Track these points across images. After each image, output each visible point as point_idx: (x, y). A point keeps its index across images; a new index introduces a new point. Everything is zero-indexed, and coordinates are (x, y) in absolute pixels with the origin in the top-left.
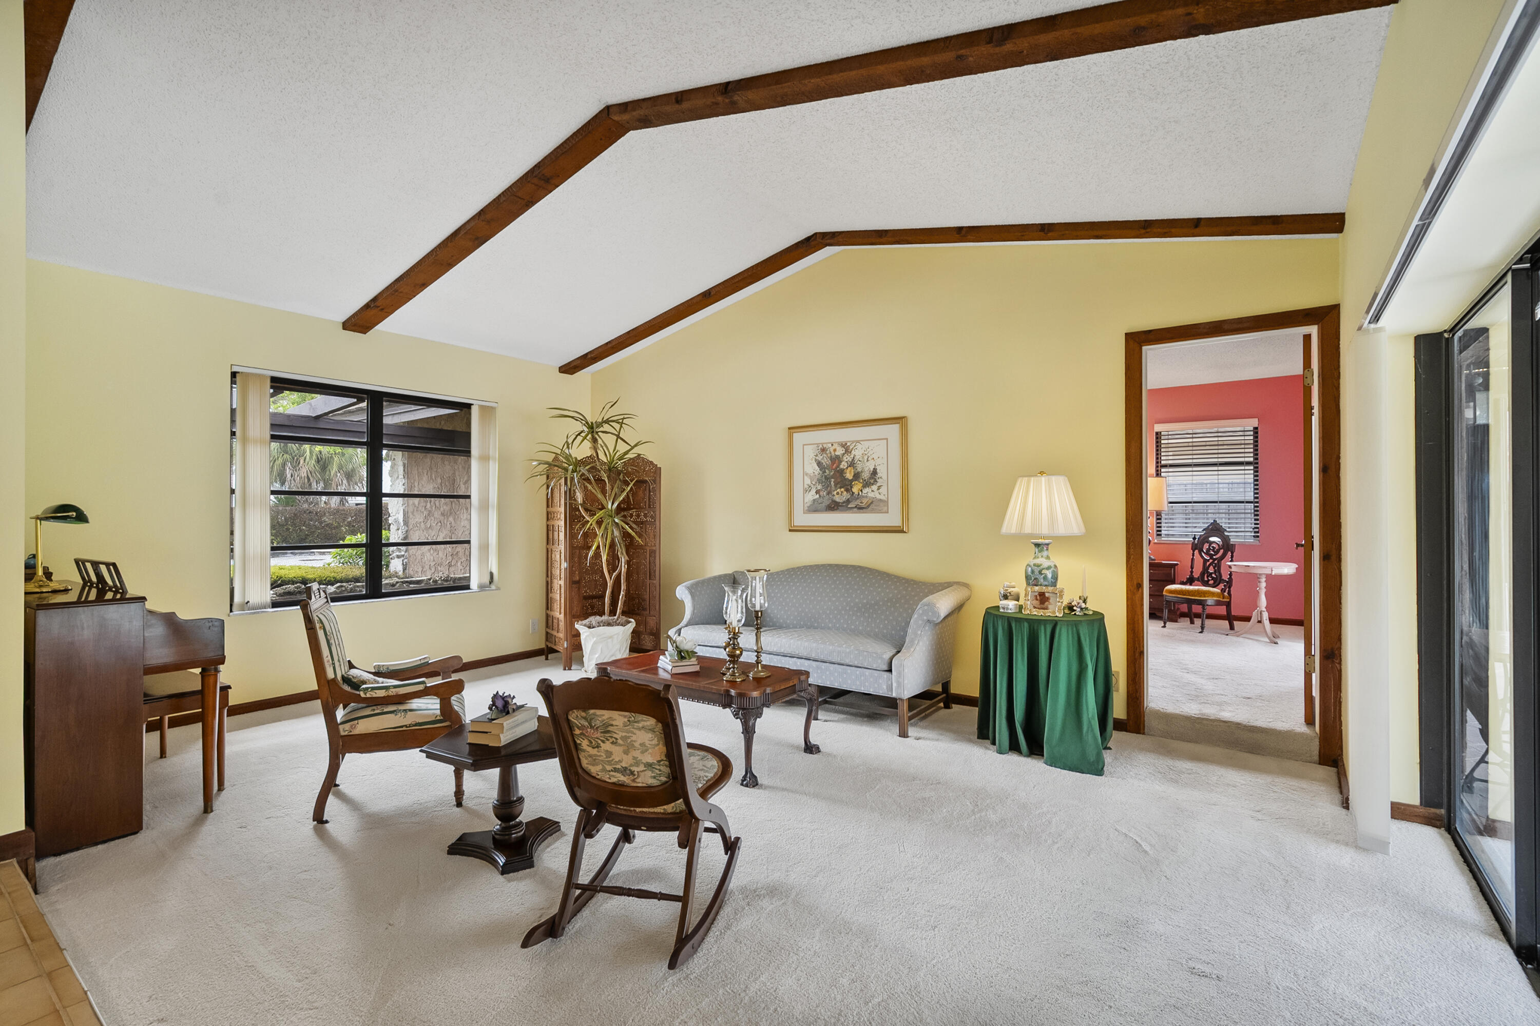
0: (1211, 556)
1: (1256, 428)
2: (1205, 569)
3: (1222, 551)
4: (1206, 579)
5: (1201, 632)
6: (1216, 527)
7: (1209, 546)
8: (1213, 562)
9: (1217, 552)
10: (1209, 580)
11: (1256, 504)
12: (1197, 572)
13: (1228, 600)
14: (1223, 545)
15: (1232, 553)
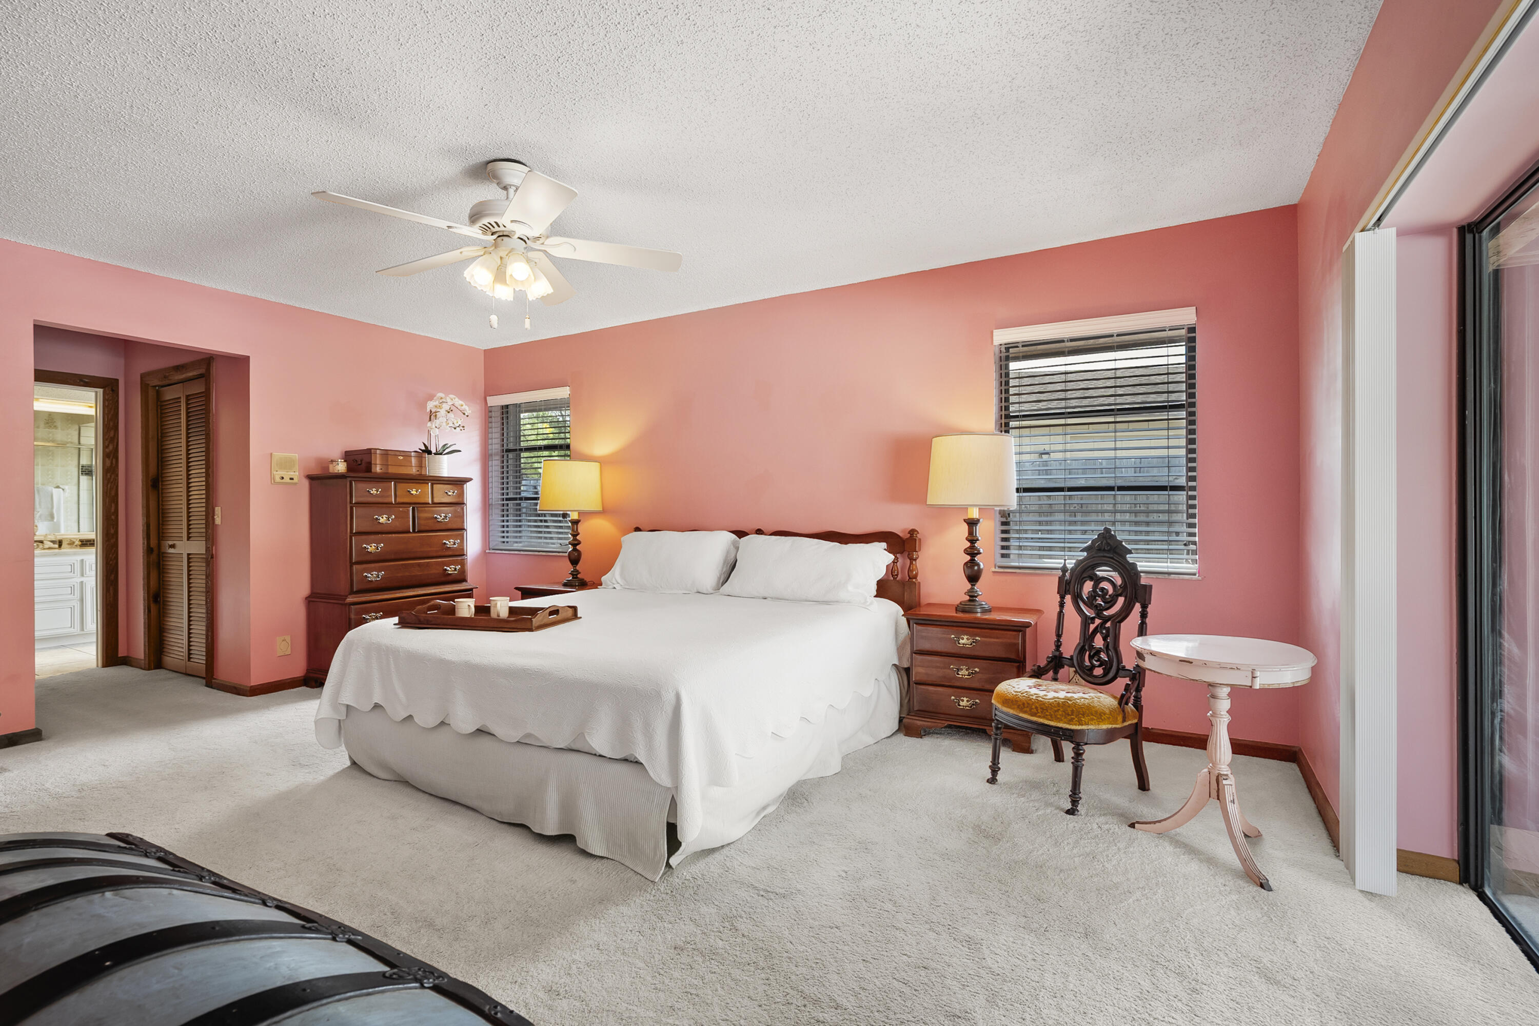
0: (1099, 610)
1: (1192, 330)
2: (1087, 638)
3: (1121, 600)
4: (1087, 663)
5: (1071, 812)
6: (1108, 544)
7: (1095, 587)
8: (1102, 625)
9: (1111, 602)
10: (1093, 667)
11: (1190, 493)
12: (1070, 647)
13: (1136, 721)
14: (1124, 586)
15: (1144, 607)
